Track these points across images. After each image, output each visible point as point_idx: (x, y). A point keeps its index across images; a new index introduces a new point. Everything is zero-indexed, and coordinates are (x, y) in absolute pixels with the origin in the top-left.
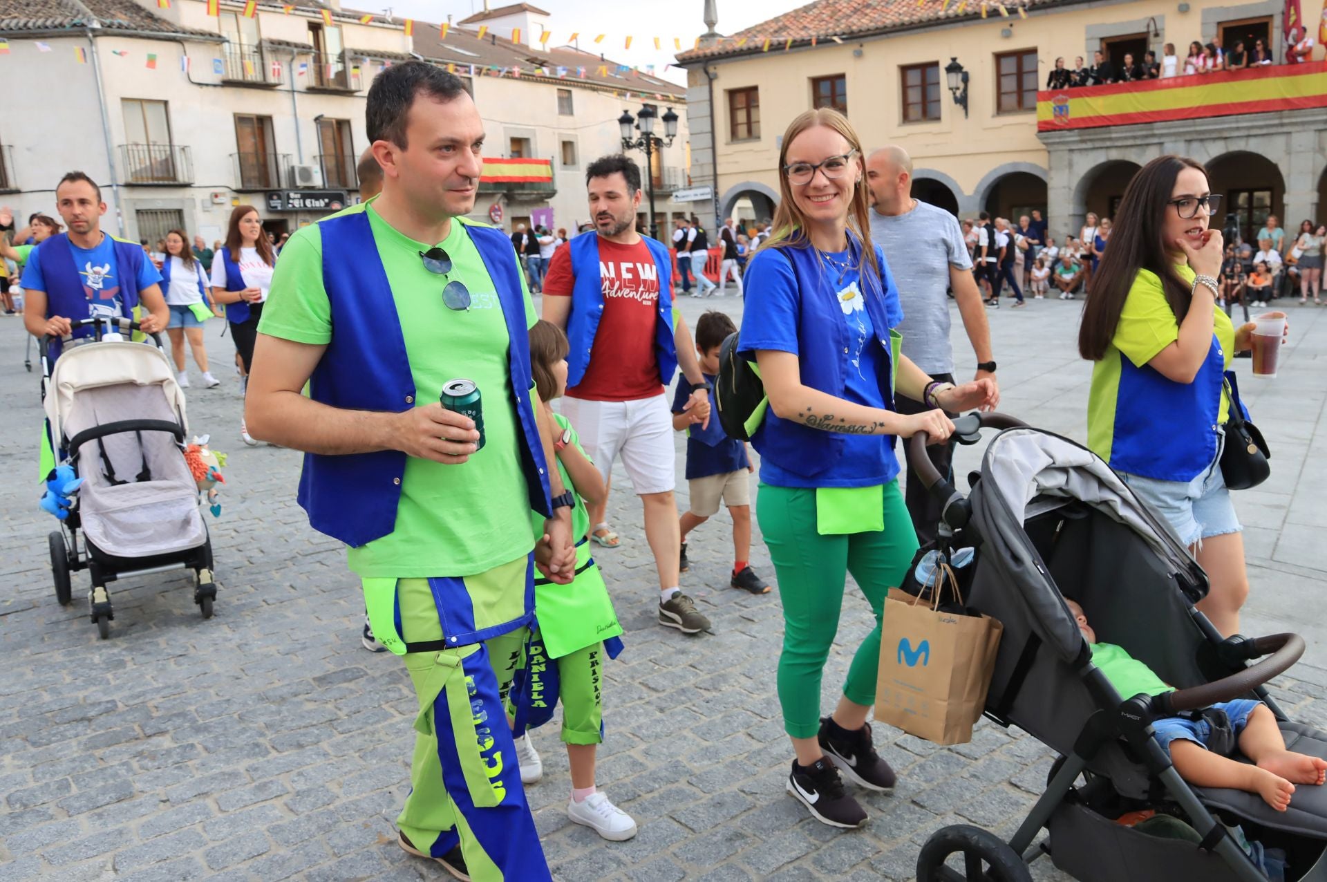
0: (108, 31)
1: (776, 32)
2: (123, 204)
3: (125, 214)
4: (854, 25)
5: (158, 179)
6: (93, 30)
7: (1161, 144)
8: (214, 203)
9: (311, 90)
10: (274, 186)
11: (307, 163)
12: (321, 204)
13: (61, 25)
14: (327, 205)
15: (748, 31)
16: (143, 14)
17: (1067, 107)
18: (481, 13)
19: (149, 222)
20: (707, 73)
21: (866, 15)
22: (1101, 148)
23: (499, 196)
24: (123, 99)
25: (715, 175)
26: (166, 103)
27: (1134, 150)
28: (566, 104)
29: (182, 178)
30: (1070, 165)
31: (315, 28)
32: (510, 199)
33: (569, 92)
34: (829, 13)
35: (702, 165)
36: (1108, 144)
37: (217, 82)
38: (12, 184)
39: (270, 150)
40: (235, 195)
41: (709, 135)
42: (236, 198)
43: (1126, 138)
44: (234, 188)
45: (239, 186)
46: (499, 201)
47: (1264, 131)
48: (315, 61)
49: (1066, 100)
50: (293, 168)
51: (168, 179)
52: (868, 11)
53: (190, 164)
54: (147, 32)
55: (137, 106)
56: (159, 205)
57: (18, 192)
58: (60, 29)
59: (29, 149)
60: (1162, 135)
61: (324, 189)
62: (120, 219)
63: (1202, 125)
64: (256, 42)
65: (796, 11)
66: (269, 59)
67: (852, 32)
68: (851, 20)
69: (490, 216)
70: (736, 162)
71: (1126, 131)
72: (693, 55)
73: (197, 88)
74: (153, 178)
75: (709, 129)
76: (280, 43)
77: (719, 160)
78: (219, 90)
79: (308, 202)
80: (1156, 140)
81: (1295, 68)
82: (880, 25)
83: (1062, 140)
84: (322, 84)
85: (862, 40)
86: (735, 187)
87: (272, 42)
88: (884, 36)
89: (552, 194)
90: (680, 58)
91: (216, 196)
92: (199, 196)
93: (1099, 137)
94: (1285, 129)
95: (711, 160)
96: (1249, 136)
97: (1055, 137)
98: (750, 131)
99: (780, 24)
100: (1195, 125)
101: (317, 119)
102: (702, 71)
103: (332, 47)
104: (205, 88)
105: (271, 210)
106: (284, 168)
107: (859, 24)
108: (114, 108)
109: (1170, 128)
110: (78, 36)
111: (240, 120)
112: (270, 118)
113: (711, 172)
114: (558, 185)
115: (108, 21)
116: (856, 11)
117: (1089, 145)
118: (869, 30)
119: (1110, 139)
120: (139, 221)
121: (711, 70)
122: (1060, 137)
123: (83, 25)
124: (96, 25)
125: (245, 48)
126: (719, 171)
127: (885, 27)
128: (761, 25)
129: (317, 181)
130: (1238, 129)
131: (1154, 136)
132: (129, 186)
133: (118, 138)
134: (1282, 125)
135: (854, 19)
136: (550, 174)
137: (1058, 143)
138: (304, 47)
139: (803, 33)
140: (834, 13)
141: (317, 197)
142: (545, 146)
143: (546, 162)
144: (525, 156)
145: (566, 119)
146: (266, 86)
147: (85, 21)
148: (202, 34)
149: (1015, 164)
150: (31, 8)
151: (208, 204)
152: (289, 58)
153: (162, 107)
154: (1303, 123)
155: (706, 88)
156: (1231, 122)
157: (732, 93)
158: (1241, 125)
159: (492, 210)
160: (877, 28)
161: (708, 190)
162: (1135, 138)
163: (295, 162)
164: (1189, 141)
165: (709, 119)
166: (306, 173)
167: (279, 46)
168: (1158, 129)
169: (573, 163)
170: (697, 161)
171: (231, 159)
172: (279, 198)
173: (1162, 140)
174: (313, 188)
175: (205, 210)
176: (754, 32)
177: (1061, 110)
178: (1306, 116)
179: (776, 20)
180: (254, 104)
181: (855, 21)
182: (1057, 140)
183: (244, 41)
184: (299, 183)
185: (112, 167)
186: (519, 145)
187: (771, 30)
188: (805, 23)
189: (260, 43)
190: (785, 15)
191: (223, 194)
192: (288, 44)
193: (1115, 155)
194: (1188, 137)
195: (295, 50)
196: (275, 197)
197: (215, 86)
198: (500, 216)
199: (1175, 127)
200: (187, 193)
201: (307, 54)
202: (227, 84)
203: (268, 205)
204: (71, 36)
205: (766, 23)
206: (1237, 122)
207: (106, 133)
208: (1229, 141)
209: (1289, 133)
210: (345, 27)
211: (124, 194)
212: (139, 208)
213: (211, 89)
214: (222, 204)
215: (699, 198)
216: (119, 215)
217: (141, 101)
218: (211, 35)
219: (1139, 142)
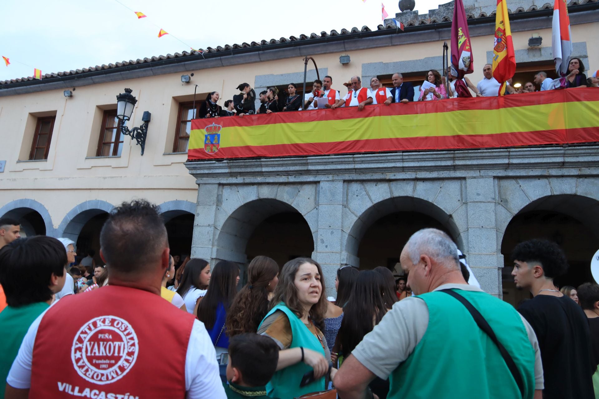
7: (317, 183)
17: (219, 136)
22: (253, 184)
27: (287, 188)
30: (219, 202)
36: (259, 179)
43: (278, 173)
47: (434, 175)
49: (219, 128)
60: (318, 172)
63: (362, 162)
71: (279, 165)
80: (311, 178)
81: (467, 102)
83: (211, 172)
93: (249, 170)
94: (458, 174)
96: (417, 179)
97: (205, 168)
100: (354, 162)
109: (326, 163)
117: (240, 180)
119: (261, 174)
122: (209, 168)
130: (403, 169)
131: (308, 172)
134: (455, 168)
137: (208, 175)
149: (177, 202)
154: (480, 167)
156: (395, 161)
158: (406, 164)
162: (287, 173)
164: (348, 182)
168: (312, 164)
173: (317, 179)
177: (212, 139)
178: (483, 158)
182: (206, 171)
193: (266, 193)
194: (347, 177)
199: (332, 163)
206: (403, 160)
208: (393, 184)
209: (464, 178)
219: (292, 179)
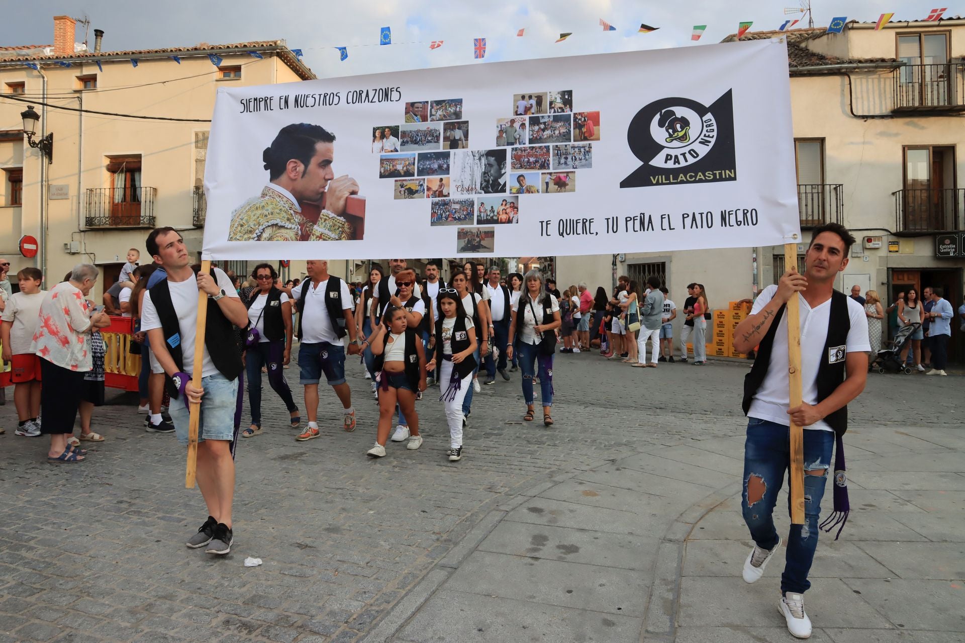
10: (950, 227)
26: (822, 140)
37: (887, 112)
39: (948, 184)
40: (894, 238)
42: (893, 243)
44: (893, 230)
45: (900, 229)
53: (839, 205)
62: (755, 264)
73: (861, 122)
78: (887, 121)
91: (869, 240)
104: (870, 121)
105: (938, 255)
111: (911, 153)
112: (952, 148)
120: (777, 267)
125: (928, 71)
146: (950, 111)
148: (874, 62)
151: (859, 249)
153: (817, 146)
171: (894, 198)
172: (953, 242)
175: (857, 256)
180: (932, 133)
191: (879, 238)
196: (947, 241)
197: (882, 117)
202: (898, 113)
203: (936, 250)
212: (776, 253)
213: (877, 122)
214: (877, 249)
216: (755, 260)
218: (884, 61)
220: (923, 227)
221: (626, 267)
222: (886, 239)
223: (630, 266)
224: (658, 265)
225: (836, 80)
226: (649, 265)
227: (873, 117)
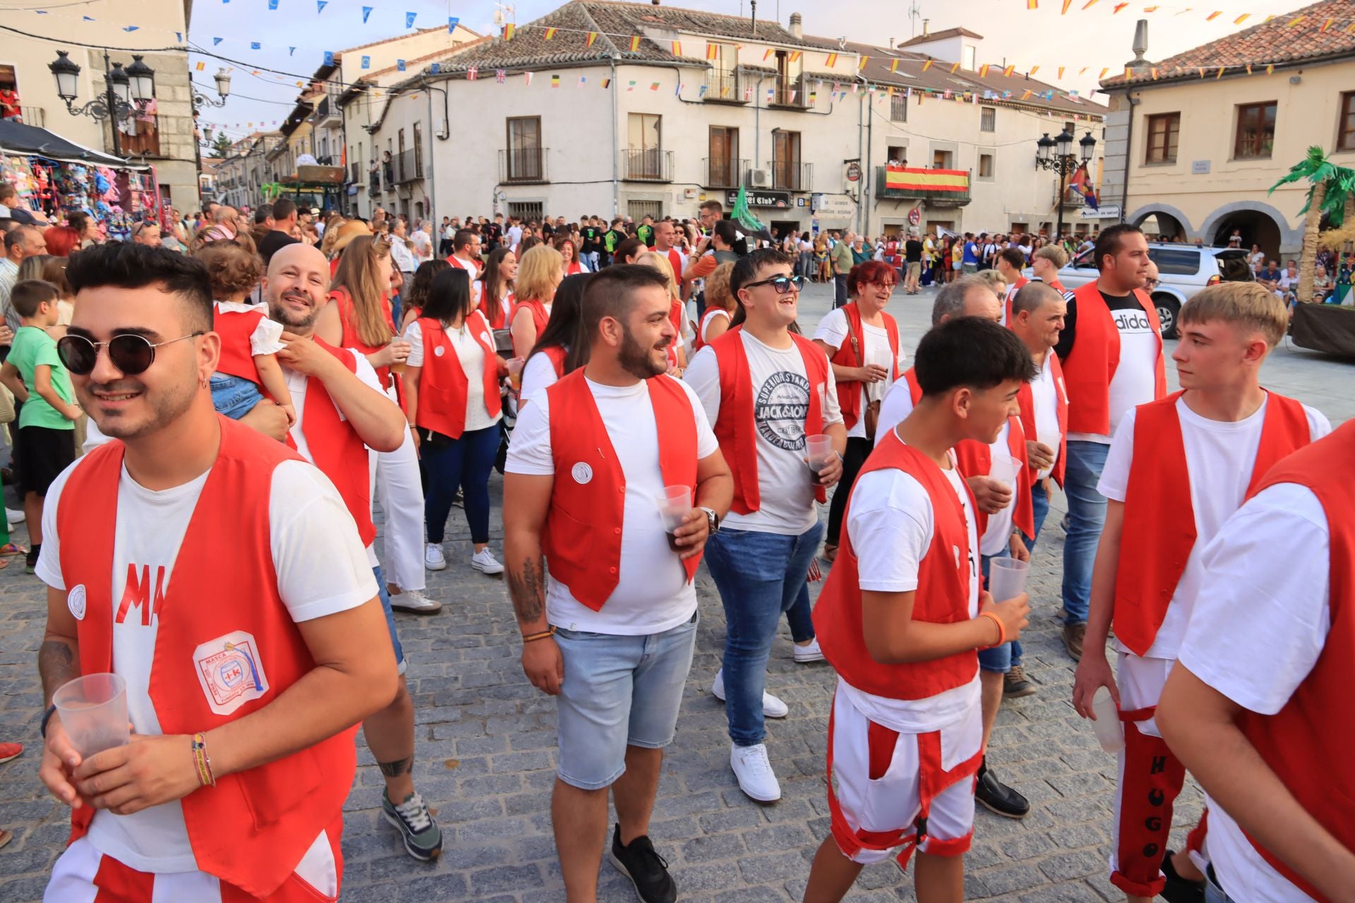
0: (628, 61)
1: (1207, 59)
2: (620, 195)
3: (620, 203)
4: (1296, 51)
5: (647, 177)
6: (616, 61)
8: (686, 197)
9: (772, 107)
10: (734, 185)
11: (761, 168)
12: (769, 202)
13: (594, 57)
14: (774, 203)
15: (1178, 57)
16: (651, 46)
18: (920, 37)
19: (637, 210)
20: (1129, 98)
21: (1312, 39)
23: (919, 202)
24: (630, 114)
25: (1125, 195)
26: (660, 117)
28: (988, 122)
29: (665, 177)
31: (781, 55)
32: (929, 206)
33: (994, 110)
34: (1269, 38)
35: (1113, 186)
37: (700, 100)
38: (545, 178)
39: (734, 155)
40: (702, 191)
41: (1125, 157)
42: (703, 194)
44: (703, 186)
45: (707, 185)
46: (918, 206)
48: (777, 83)
50: (750, 171)
51: (655, 177)
52: (1314, 36)
53: (672, 166)
54: (654, 61)
55: (639, 119)
56: (645, 198)
57: (548, 183)
58: (593, 61)
59: (559, 151)
61: (773, 189)
64: (733, 68)
65: (1232, 37)
66: (742, 80)
67: (1292, 59)
68: (1293, 46)
69: (909, 219)
70: (1148, 185)
72: (1118, 81)
73: (684, 105)
74: (643, 176)
75: (1125, 152)
76: (752, 68)
77: (1130, 181)
78: (701, 106)
79: (759, 200)
82: (1326, 50)
84: (781, 102)
85: (1303, 67)
86: (1143, 208)
87: (746, 67)
88: (1329, 62)
89: (966, 202)
90: (1104, 84)
91: (688, 192)
92: (675, 191)
95: (1122, 181)
98: (1166, 155)
99: (1213, 51)
101: (774, 131)
102: (1124, 97)
103: (793, 72)
104: (690, 105)
106: (743, 171)
107: (1302, 50)
108: (623, 118)
110: (605, 65)
111: (714, 131)
112: (737, 130)
113: (1122, 193)
114: (973, 195)
115: (626, 54)
116: (1300, 35)
118: (1312, 56)
120: (629, 209)
121: (1134, 96)
123: (609, 57)
124: (618, 57)
125: (725, 74)
126: (1130, 191)
127: (1333, 52)
128: (1192, 52)
129: (768, 183)
132: (625, 181)
133: (623, 144)
135: (1296, 46)
136: (967, 185)
138: (770, 71)
139: (1236, 60)
140: (1274, 38)
141: (766, 196)
142: (966, 160)
143: (965, 174)
144: (946, 167)
145: (988, 135)
146: (737, 104)
147: (610, 54)
148: (693, 62)
150: (574, 45)
151: (682, 198)
152: (758, 80)
153: (657, 120)
155: (1127, 113)
157: (1152, 119)
159: (912, 213)
160: (1322, 54)
161: (1116, 209)
163: (753, 167)
165: (1125, 143)
166: (760, 176)
167: (752, 71)
169: (989, 174)
170: (1108, 181)
171: (702, 162)
174: (764, 188)
175: (679, 203)
176: (1183, 59)
179: (1209, 46)
180: (726, 117)
181: (1298, 47)
183: (724, 67)
184: (754, 184)
185: (615, 166)
186: (942, 158)
187: (1202, 57)
188: (1240, 50)
189: (737, 68)
190: (1219, 41)
191: (694, 190)
192: (758, 69)
195: (763, 74)
196: (733, 194)
197: (698, 103)
198: (918, 220)
200: (667, 188)
201: (773, 77)
202: (709, 101)
204: (599, 66)
205: (1198, 49)
207: (614, 140)
210: (805, 54)
211: (621, 187)
212: (631, 199)
213: (695, 105)
214: (692, 198)
215: (1106, 216)
216: (615, 204)
217: (642, 115)
218: (700, 62)
220: (720, 184)
221: (507, 205)
222: (699, 191)
223: (510, 204)
224: (536, 204)
225: (672, 72)
226: (527, 204)
227: (692, 102)
